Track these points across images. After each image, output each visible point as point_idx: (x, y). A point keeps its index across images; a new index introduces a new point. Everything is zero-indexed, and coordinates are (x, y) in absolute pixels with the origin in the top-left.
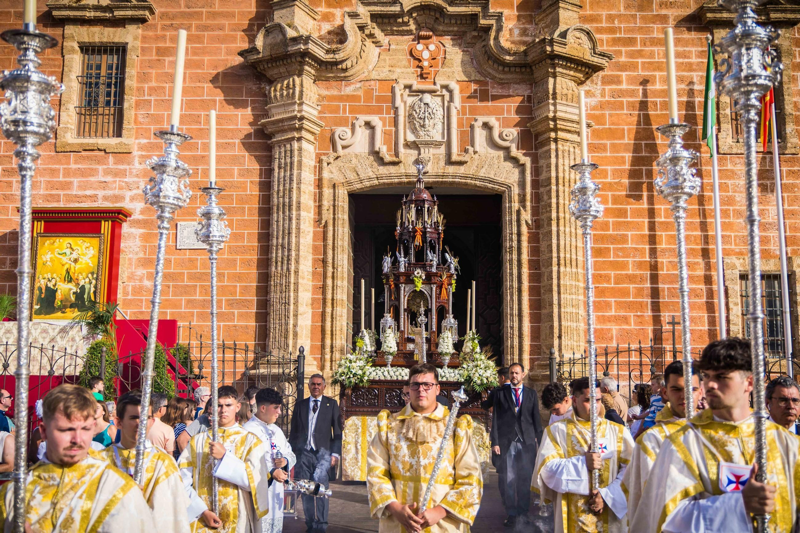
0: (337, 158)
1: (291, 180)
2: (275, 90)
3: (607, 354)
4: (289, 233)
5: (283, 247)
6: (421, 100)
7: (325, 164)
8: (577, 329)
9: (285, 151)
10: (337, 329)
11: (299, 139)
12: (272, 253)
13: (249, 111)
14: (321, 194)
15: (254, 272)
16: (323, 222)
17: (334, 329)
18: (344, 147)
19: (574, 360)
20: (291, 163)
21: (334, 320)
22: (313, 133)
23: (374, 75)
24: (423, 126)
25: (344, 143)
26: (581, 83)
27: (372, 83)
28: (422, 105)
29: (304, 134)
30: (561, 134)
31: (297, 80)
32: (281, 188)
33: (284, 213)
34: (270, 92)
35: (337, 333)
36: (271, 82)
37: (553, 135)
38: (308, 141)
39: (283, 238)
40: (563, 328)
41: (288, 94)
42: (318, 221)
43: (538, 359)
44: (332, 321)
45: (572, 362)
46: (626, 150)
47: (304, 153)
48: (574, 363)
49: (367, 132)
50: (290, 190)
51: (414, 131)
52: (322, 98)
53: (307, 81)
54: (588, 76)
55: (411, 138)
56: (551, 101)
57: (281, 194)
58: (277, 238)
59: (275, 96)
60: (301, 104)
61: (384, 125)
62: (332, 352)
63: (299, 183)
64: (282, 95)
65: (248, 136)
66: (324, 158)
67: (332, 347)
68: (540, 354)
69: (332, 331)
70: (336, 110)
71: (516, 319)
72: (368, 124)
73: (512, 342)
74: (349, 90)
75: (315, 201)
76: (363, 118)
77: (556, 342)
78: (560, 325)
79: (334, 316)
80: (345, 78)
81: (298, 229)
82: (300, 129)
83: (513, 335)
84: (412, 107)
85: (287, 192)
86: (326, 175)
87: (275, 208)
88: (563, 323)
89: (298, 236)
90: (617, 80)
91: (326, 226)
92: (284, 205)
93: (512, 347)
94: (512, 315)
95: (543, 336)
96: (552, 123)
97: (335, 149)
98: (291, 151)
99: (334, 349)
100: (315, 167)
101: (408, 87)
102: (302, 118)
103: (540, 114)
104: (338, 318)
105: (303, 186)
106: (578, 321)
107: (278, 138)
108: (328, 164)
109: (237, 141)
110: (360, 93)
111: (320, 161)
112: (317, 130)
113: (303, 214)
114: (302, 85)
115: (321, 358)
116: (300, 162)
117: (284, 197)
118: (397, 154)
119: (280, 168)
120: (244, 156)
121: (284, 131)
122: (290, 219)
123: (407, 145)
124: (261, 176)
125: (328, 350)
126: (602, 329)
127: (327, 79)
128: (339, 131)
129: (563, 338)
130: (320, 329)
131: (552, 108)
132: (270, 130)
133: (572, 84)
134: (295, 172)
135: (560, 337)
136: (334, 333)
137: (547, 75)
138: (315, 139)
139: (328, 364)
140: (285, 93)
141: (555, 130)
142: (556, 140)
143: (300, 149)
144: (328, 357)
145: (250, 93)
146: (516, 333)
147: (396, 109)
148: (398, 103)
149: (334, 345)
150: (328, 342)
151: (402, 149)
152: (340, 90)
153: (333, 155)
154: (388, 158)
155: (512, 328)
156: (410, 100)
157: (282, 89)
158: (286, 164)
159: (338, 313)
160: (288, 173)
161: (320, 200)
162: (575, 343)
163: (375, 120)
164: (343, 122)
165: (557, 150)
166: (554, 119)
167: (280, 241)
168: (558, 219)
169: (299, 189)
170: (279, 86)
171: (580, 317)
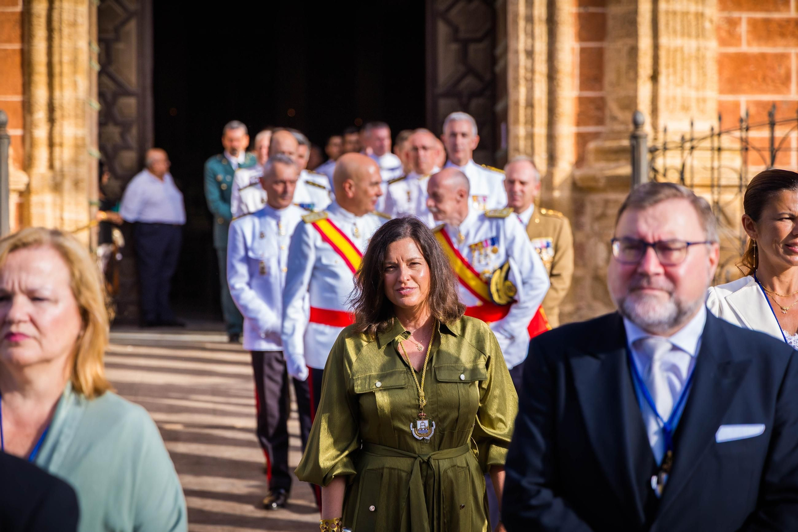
3: (772, 125)
8: (699, 58)
10: (66, 58)
17: (56, 59)
19: (692, 140)
21: (56, 36)
35: (67, 69)
40: (663, 54)
43: (596, 136)
44: (50, 39)
45: (688, 143)
48: (692, 148)
62: (51, 120)
67: (51, 108)
68: (600, 121)
69: (50, 65)
71: (541, 30)
73: (531, 90)
77: (644, 90)
78: (656, 47)
79: (56, 25)
83: (533, 71)
88: (664, 40)
93: (530, 104)
94: (530, 19)
95: (610, 76)
99: (58, 114)
104: (66, 31)
106: (701, 34)
115: (23, 138)
125: (40, 115)
126: (763, 56)
129: (662, 79)
130: (17, 59)
135: (654, 78)
136: (57, 70)
139: (41, 154)
144: (41, 133)
146: (541, 67)
149: (57, 103)
150: (40, 94)
155: (530, 54)
159: (65, 16)
162: (693, 94)
171: (708, 25)
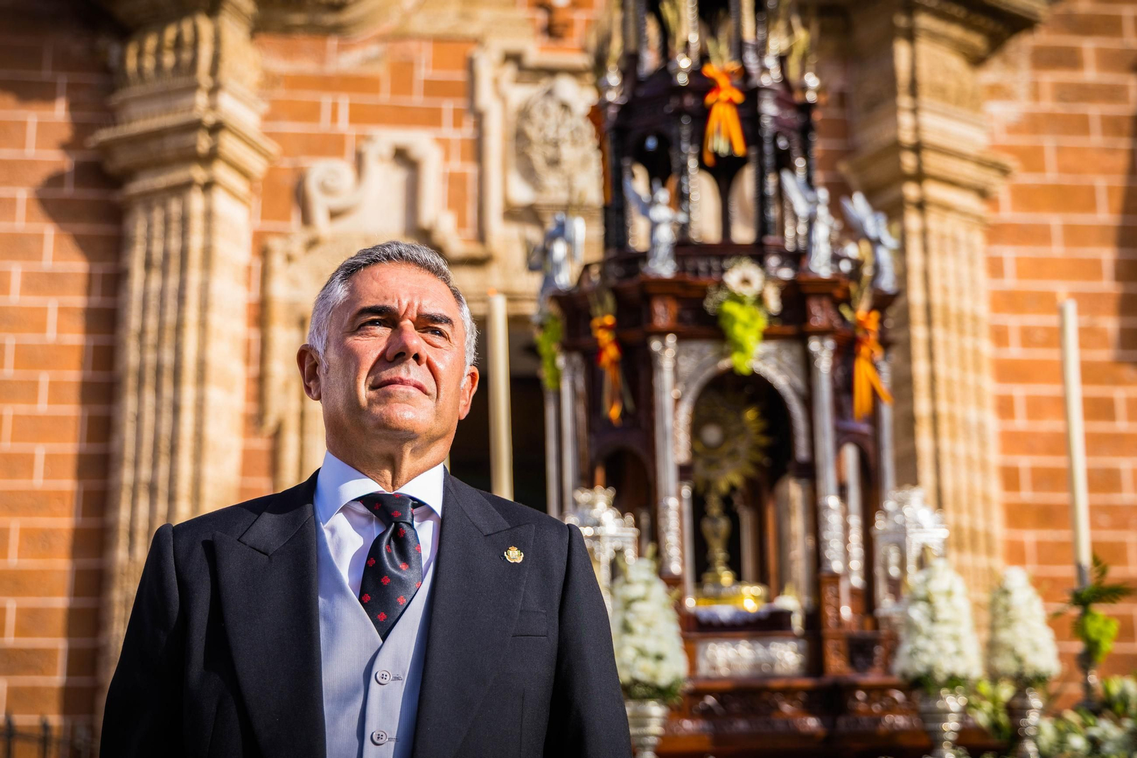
0: (313, 244)
1: (181, 298)
2: (140, 54)
4: (174, 450)
5: (152, 489)
6: (549, 93)
7: (277, 261)
9: (167, 222)
11: (208, 186)
12: (116, 507)
13: (59, 111)
14: (264, 344)
15: (61, 564)
16: (271, 422)
18: (334, 215)
20: (184, 254)
22: (245, 174)
23: (419, 24)
24: (554, 163)
25: (336, 203)
26: (977, 61)
27: (413, 45)
28: (553, 108)
29: (221, 171)
30: (934, 191)
31: (205, 26)
32: (152, 323)
33: (158, 390)
34: (122, 59)
36: (126, 32)
37: (911, 191)
38: (232, 193)
39: (155, 465)
41: (177, 65)
42: (256, 419)
46: (1102, 242)
47: (220, 227)
49: (398, 176)
50: (179, 328)
51: (529, 174)
52: (270, 81)
53: (234, 31)
54: (997, 43)
55: (521, 193)
56: (904, 101)
57: (151, 338)
58: (137, 464)
59: (140, 69)
60: (214, 90)
61: (447, 157)
63: (204, 306)
64: (159, 67)
65: (56, 180)
66: (276, 244)
70: (312, 113)
72: (402, 156)
74: (347, 60)
75: (247, 361)
76: (386, 138)
80: (338, 29)
81: (199, 437)
82: (211, 157)
84: (525, 113)
85: (169, 336)
86: (280, 290)
87: (131, 382)
89: (198, 457)
90: (1070, 59)
91: (277, 435)
92: (159, 370)
96: (909, 161)
97: (306, 219)
98: (185, 220)
100: (249, 269)
101: (514, 58)
102: (217, 128)
103: (872, 136)
105: (215, 319)
107: (144, 183)
108: (289, 259)
109: (22, 194)
110: (381, 71)
111: (264, 253)
112: (257, 165)
113: (214, 394)
114: (217, 40)
116: (208, 253)
117: (158, 347)
118: (481, 236)
119: (148, 265)
120: (40, 238)
121: (161, 164)
122: (176, 409)
123: (513, 214)
124: (89, 291)
127: (287, 30)
128: (319, 170)
131: (906, 120)
132: (123, 159)
133: (956, 63)
134: (194, 277)
137: (891, 34)
138: (252, 189)
140: (169, 59)
141: (919, 177)
142: (921, 206)
143: (209, 215)
145: (64, 62)
147: (479, 119)
148: (486, 98)
151: (496, 225)
152: (322, 60)
153: (299, 235)
154: (458, 245)
156: (519, 94)
157: (159, 51)
158: (166, 255)
160: (173, 281)
161: (263, 358)
163: (421, 141)
164: (330, 146)
165: (924, 233)
166: (917, 148)
167: (145, 473)
168: (935, 418)
169: (203, 325)
170: (151, 43)
